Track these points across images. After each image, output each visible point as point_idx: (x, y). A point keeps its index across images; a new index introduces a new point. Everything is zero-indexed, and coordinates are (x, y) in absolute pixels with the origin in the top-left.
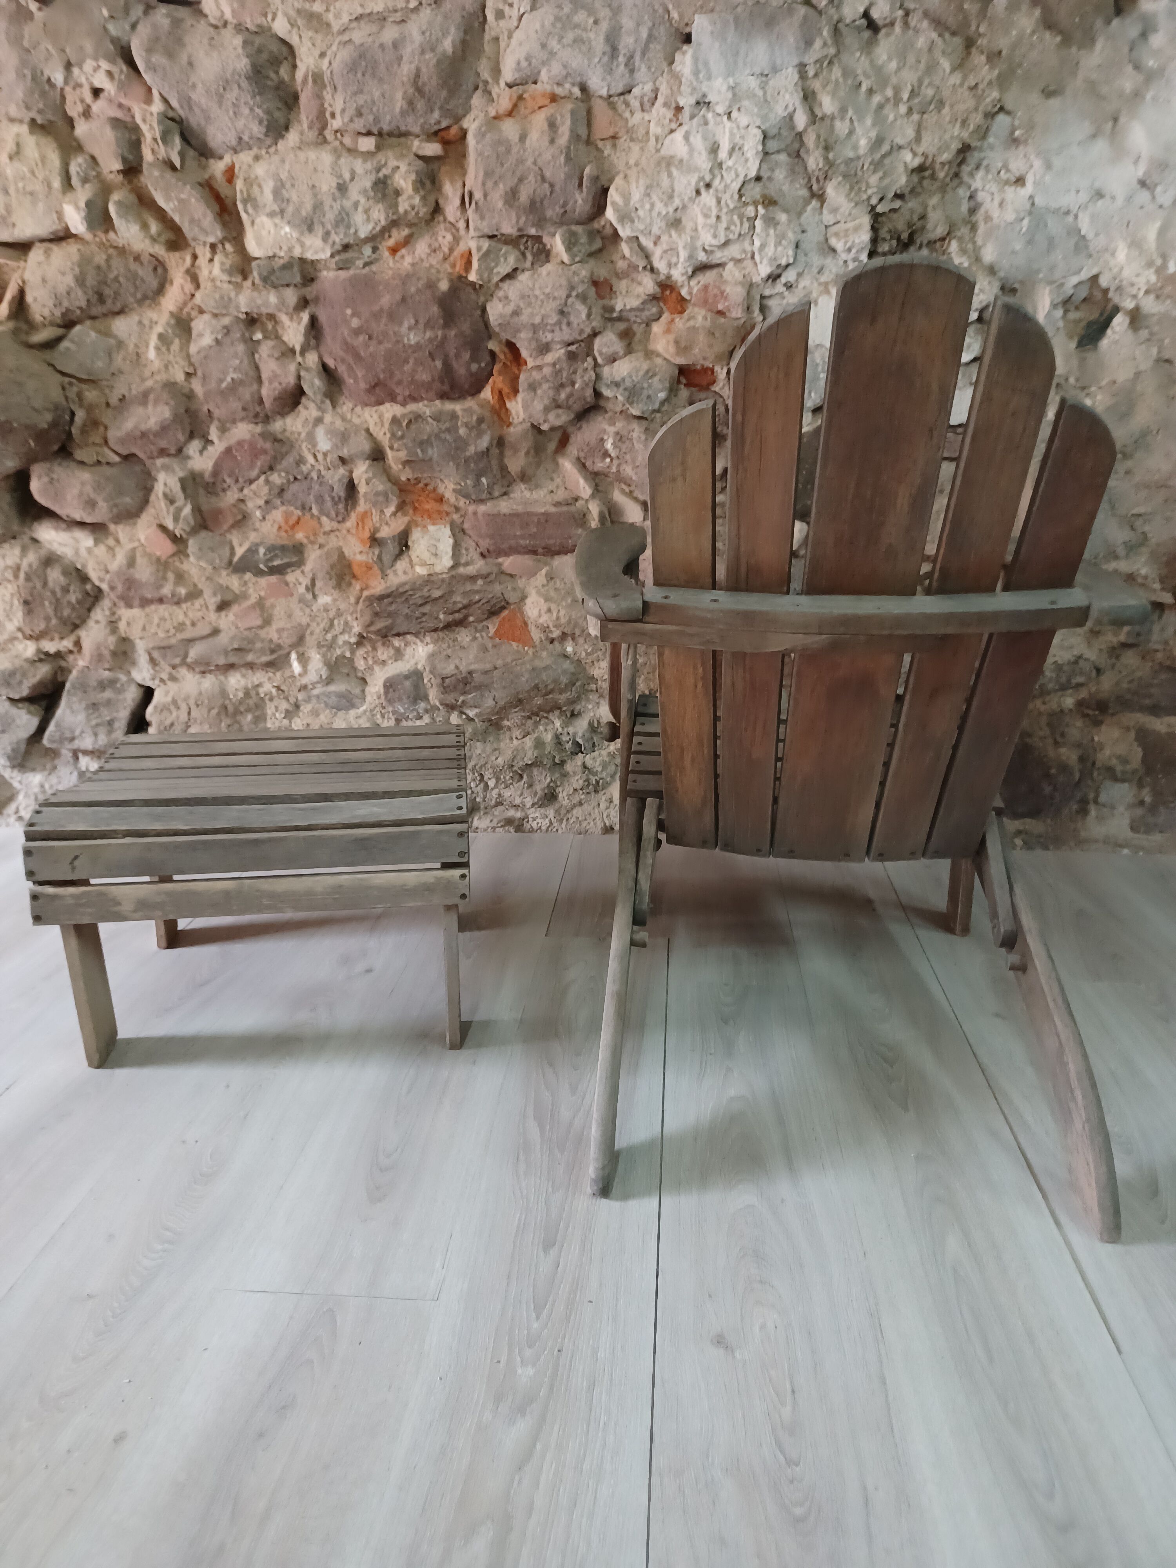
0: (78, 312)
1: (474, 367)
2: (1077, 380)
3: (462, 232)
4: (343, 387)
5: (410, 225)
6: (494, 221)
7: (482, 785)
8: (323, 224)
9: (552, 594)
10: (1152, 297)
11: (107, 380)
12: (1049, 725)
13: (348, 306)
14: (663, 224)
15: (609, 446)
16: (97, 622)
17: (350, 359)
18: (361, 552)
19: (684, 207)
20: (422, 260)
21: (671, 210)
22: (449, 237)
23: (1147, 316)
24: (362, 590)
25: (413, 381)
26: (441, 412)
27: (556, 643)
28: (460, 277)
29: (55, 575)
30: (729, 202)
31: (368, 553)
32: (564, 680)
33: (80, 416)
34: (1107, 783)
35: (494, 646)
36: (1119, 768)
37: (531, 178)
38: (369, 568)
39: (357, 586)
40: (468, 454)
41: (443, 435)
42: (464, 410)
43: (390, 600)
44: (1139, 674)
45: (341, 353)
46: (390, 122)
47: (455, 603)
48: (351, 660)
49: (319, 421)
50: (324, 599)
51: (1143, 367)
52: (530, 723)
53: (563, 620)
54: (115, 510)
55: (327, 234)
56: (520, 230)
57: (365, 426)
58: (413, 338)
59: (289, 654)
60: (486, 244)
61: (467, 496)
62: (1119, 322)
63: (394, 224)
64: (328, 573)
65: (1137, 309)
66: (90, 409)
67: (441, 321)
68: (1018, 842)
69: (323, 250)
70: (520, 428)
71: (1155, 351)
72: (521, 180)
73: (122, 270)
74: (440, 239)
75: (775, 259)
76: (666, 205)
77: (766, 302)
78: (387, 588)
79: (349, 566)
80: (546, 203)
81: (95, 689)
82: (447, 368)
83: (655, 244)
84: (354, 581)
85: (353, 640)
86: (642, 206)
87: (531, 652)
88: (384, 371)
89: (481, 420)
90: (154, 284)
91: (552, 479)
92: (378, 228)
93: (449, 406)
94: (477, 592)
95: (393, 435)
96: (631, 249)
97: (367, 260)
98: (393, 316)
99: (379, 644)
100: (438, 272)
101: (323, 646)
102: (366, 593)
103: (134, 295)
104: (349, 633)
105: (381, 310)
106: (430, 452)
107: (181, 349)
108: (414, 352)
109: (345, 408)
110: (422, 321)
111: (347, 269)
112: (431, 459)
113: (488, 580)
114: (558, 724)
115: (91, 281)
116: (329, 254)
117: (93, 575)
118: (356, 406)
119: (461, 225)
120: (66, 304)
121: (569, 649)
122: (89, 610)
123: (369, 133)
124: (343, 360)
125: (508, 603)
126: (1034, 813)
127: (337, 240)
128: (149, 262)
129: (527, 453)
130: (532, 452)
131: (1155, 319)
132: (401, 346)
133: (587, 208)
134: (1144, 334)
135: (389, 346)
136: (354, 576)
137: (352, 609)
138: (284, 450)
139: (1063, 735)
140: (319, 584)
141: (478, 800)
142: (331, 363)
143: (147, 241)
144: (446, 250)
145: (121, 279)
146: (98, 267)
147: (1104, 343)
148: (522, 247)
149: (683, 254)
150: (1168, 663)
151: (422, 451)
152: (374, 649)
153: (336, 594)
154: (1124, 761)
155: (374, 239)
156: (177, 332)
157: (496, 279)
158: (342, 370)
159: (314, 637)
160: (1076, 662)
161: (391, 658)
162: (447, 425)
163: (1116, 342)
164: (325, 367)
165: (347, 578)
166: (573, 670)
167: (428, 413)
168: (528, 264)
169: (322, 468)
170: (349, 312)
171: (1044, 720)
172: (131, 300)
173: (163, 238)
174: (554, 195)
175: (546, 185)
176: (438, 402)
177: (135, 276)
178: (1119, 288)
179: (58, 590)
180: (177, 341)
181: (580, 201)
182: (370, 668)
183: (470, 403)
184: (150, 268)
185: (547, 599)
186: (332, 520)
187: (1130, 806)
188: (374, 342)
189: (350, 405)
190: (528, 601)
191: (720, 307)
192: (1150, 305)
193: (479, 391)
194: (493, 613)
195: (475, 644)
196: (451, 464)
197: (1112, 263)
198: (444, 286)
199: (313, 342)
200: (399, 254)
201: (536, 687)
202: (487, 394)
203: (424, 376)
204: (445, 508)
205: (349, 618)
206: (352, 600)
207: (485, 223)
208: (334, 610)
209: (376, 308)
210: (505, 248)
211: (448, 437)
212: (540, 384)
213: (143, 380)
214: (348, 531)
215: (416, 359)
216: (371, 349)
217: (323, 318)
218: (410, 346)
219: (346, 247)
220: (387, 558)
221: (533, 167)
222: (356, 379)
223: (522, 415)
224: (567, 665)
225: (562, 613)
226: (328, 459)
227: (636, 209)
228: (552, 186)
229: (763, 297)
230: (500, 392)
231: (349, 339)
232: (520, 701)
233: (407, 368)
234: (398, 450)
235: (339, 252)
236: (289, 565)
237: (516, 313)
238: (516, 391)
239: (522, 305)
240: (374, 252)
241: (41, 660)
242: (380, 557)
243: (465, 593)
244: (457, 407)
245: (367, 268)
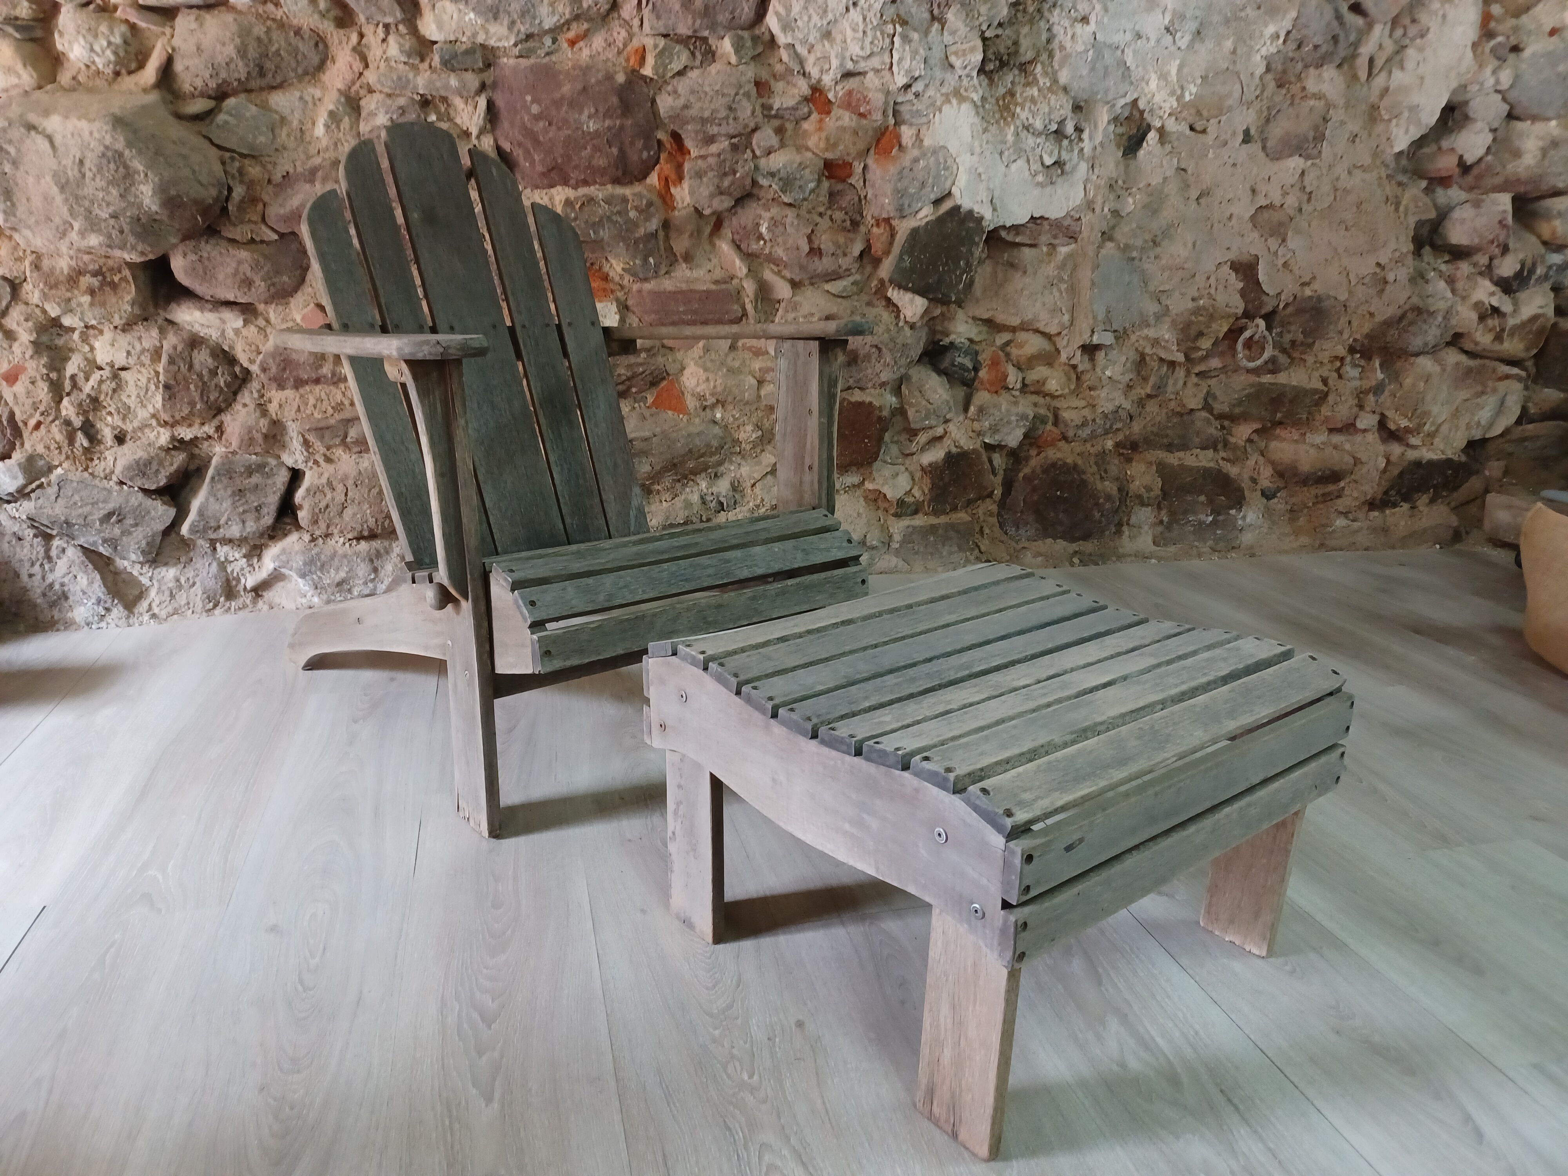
0: (235, 84)
1: (645, 155)
2: (1124, 182)
3: (636, 28)
4: (515, 170)
5: (590, 20)
6: (670, 22)
8: (509, 13)
9: (709, 364)
10: (1173, 118)
11: (269, 156)
12: (1096, 463)
13: (527, 93)
14: (818, 35)
15: (763, 230)
16: (245, 405)
17: (527, 144)
19: (836, 21)
20: (599, 54)
21: (825, 23)
22: (624, 33)
23: (1169, 133)
25: (590, 166)
26: (612, 196)
27: (708, 410)
28: (634, 71)
29: (202, 358)
30: (873, 20)
32: (715, 443)
33: (239, 191)
34: (1136, 508)
35: (652, 415)
36: (1145, 495)
40: (637, 235)
41: (614, 218)
42: (634, 195)
44: (1158, 419)
45: (520, 138)
47: (619, 375)
51: (1168, 174)
52: (678, 485)
53: (719, 389)
54: (272, 290)
55: (513, 23)
56: (695, 31)
58: (592, 126)
60: (662, 42)
61: (634, 275)
62: (1152, 136)
63: (577, 18)
65: (1163, 127)
66: (251, 185)
67: (619, 111)
68: (1076, 560)
69: (507, 38)
70: (684, 212)
71: (1175, 161)
73: (283, 43)
74: (615, 34)
75: (910, 71)
76: (821, 18)
77: (897, 107)
80: (718, 8)
81: (241, 474)
82: (622, 155)
83: (809, 52)
86: (801, 18)
87: (685, 420)
88: (562, 156)
89: (650, 204)
90: (315, 60)
91: (710, 260)
92: (562, 21)
93: (620, 190)
94: (641, 364)
96: (789, 55)
97: (547, 50)
98: (574, 104)
100: (614, 65)
103: (295, 70)
105: (562, 98)
106: (601, 233)
107: (351, 128)
108: (592, 139)
110: (602, 110)
111: (528, 57)
112: (602, 239)
113: (652, 353)
114: (703, 485)
115: (252, 53)
116: (512, 42)
117: (243, 357)
118: (526, 188)
119: (636, 22)
120: (223, 75)
121: (718, 415)
122: (235, 394)
124: (520, 144)
125: (668, 374)
126: (1086, 537)
127: (522, 29)
128: (310, 37)
130: (693, 234)
131: (1175, 136)
132: (580, 132)
133: (752, 15)
134: (1168, 147)
135: (569, 132)
139: (1106, 471)
142: (506, 146)
143: (316, 16)
144: (621, 46)
145: (282, 52)
146: (259, 40)
147: (1141, 153)
148: (692, 48)
149: (835, 63)
150: (1179, 409)
151: (595, 232)
154: (1149, 489)
155: (555, 32)
156: (348, 110)
157: (670, 74)
158: (518, 154)
160: (1117, 412)
162: (618, 208)
163: (1150, 153)
164: (499, 150)
166: (721, 434)
167: (600, 196)
168: (698, 63)
170: (529, 98)
171: (1092, 460)
172: (292, 74)
173: (333, 13)
174: (725, 2)
176: (609, 187)
177: (296, 50)
178: (1151, 110)
179: (205, 372)
180: (346, 119)
181: (746, 9)
183: (638, 188)
184: (312, 43)
185: (706, 370)
187: (1154, 525)
188: (554, 128)
190: (687, 372)
191: (862, 110)
192: (1171, 125)
193: (645, 177)
194: (653, 384)
195: (634, 414)
196: (621, 244)
197: (1146, 91)
198: (621, 78)
199: (488, 126)
200: (577, 46)
201: (690, 451)
202: (653, 179)
203: (600, 161)
204: (612, 286)
207: (661, 23)
209: (557, 95)
210: (678, 48)
211: (619, 219)
212: (706, 173)
213: (309, 157)
215: (594, 145)
216: (551, 135)
217: (500, 103)
218: (589, 133)
219: (529, 37)
222: (533, 163)
223: (688, 199)
224: (717, 430)
225: (719, 381)
227: (796, 20)
229: (895, 103)
230: (666, 179)
231: (528, 124)
232: (675, 465)
233: (584, 153)
235: (521, 41)
237: (686, 107)
238: (681, 178)
239: (692, 100)
240: (554, 43)
241: (175, 448)
243: (629, 366)
244: (626, 191)
245: (547, 58)
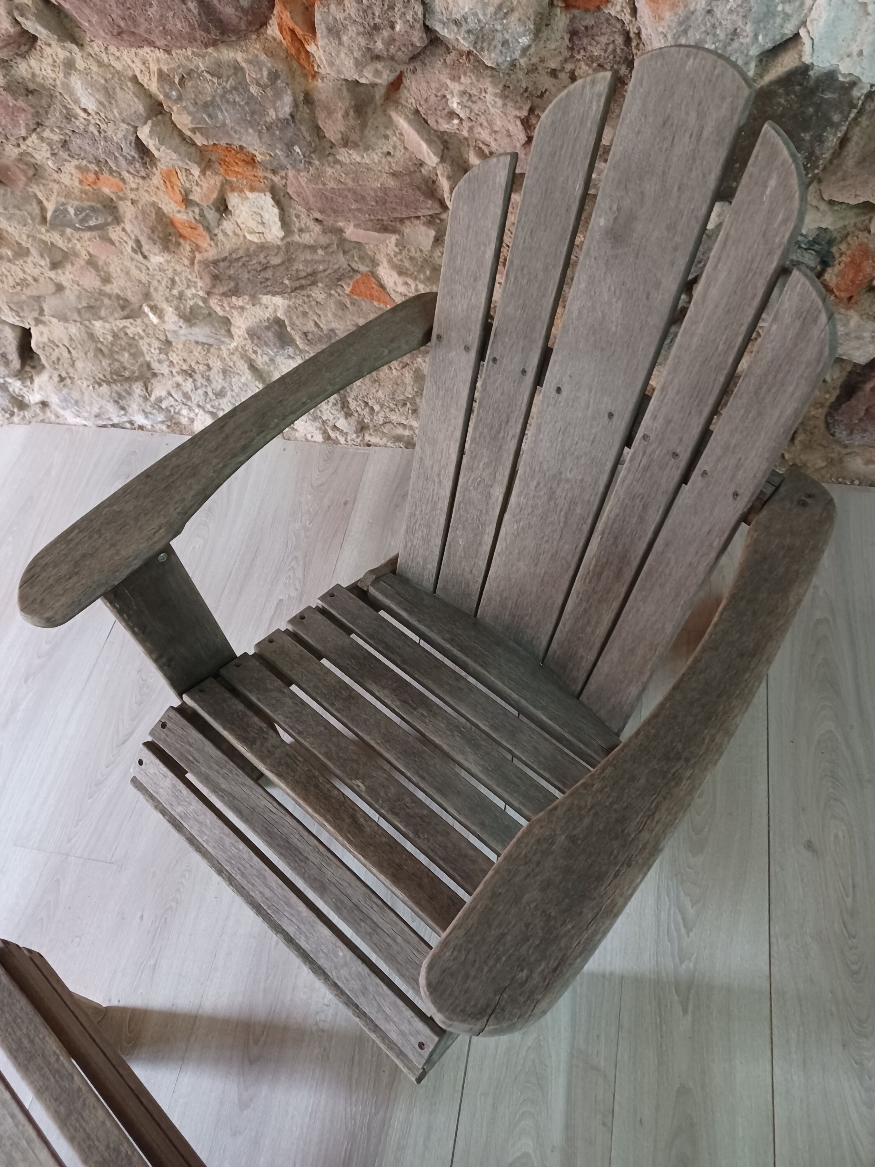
4: (80, 25)
7: (367, 410)
9: (407, 264)
15: (454, 104)
18: (179, 210)
24: (193, 252)
26: (218, 64)
31: (187, 213)
38: (194, 228)
39: (187, 247)
40: (269, 120)
43: (226, 264)
47: (297, 270)
48: (208, 307)
49: (69, 66)
50: (157, 260)
57: (130, 73)
59: (141, 307)
70: (330, 83)
78: (220, 251)
79: (172, 223)
82: (208, 11)
84: (182, 242)
85: (201, 292)
88: (123, 17)
89: (274, 76)
91: (386, 137)
93: (226, 54)
94: (320, 262)
95: (167, 96)
99: (230, 297)
101: (172, 300)
102: (199, 256)
104: (195, 287)
106: (220, 116)
109: (95, 48)
112: (224, 124)
113: (330, 250)
118: (109, 45)
125: (357, 270)
129: (346, 115)
130: (352, 113)
136: (181, 236)
137: (189, 270)
140: (145, 246)
141: (366, 421)
151: (210, 116)
152: (227, 298)
153: (167, 256)
158: (68, 7)
159: (160, 292)
161: (247, 304)
162: (231, 82)
165: (173, 239)
167: (202, 67)
169: (99, 122)
176: (209, 50)
182: (229, 314)
183: (255, 48)
185: (402, 275)
186: (135, 176)
189: (102, 44)
190: (381, 270)
193: (262, 29)
194: (344, 277)
195: (332, 300)
196: (250, 131)
202: (274, 31)
203: (178, 25)
205: (190, 277)
206: (186, 262)
208: (170, 269)
211: (238, 98)
212: (345, 27)
214: (158, 188)
220: (211, 217)
222: (91, 24)
223: (327, 69)
230: (292, 31)
236: (106, 224)
238: (313, 36)
242: (201, 218)
243: (306, 262)
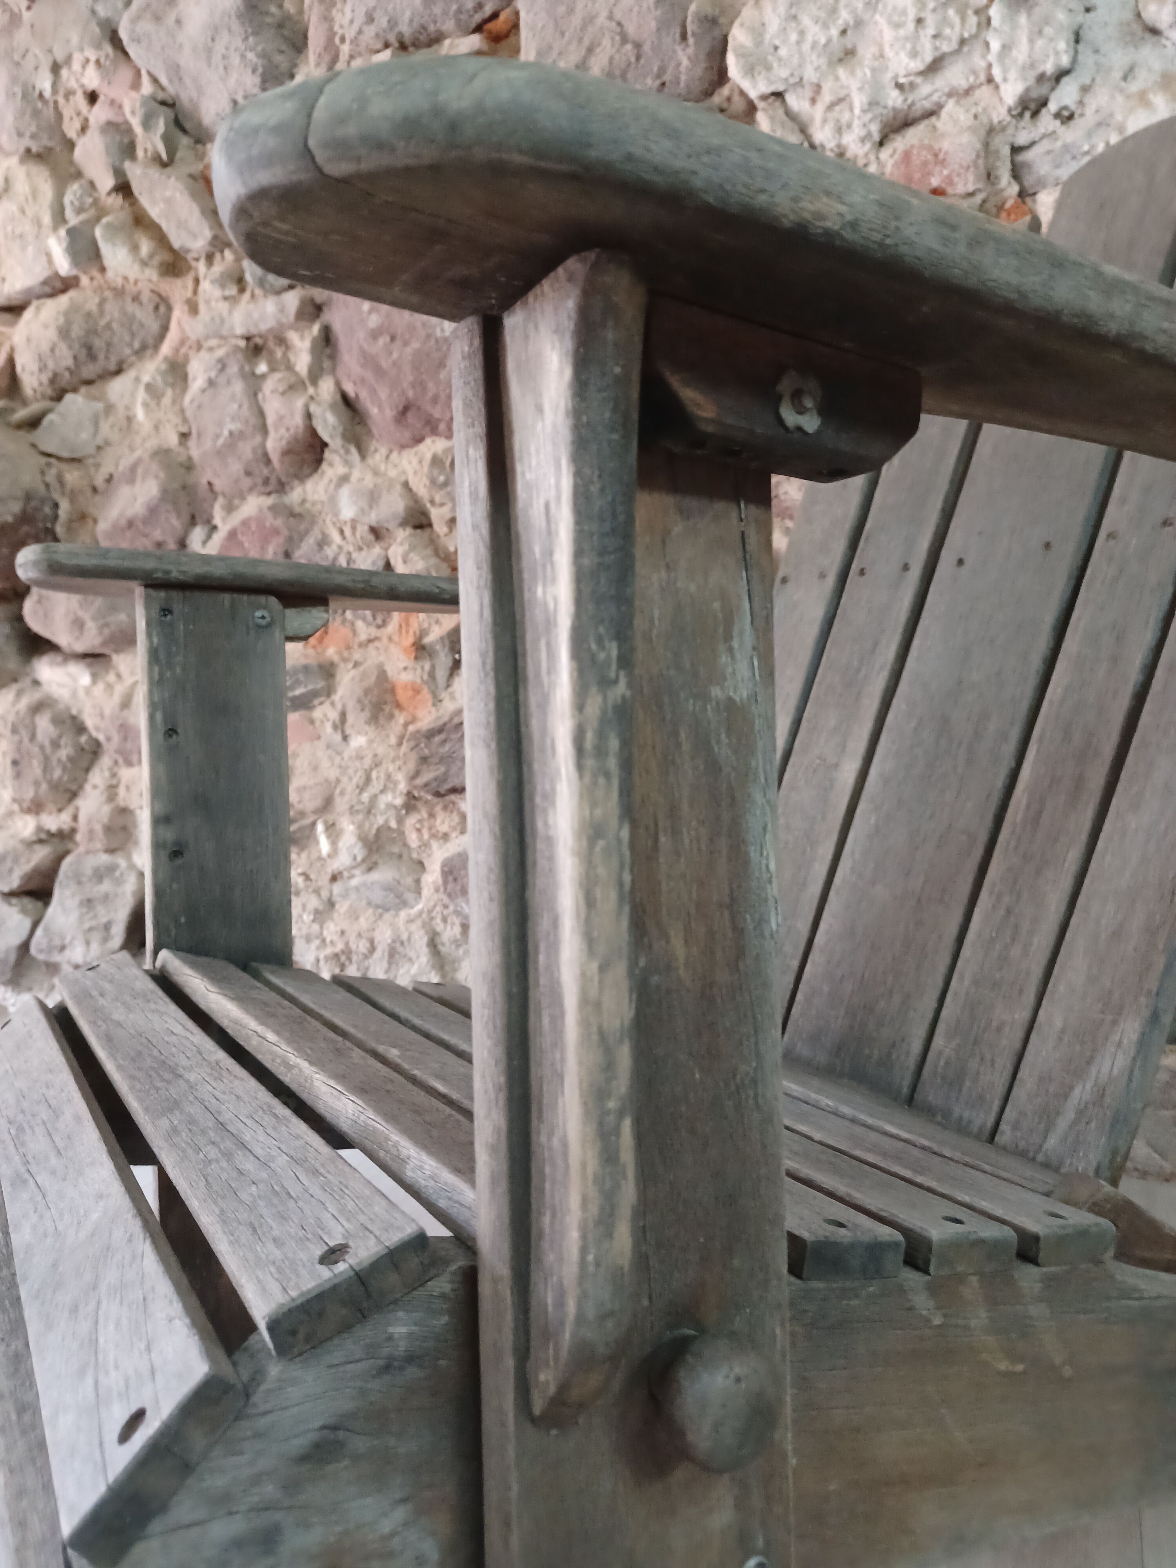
0: (67, 375)
4: (369, 422)
11: (94, 457)
14: (823, 61)
16: (95, 787)
17: (369, 375)
18: (405, 668)
19: (859, 23)
21: (834, 32)
24: (406, 725)
29: (44, 724)
31: (415, 669)
33: (65, 507)
37: (606, 42)
38: (417, 691)
39: (401, 718)
43: (442, 736)
46: (411, 21)
48: (401, 833)
49: (344, 479)
50: (358, 741)
54: (106, 631)
57: (403, 478)
59: (314, 824)
64: (359, 701)
66: (73, 497)
72: (590, 50)
73: (116, 315)
75: (1032, 66)
76: (825, 26)
77: (1022, 157)
78: (439, 718)
79: (393, 691)
81: (90, 880)
83: (813, 101)
84: (396, 712)
85: (399, 801)
86: (784, 41)
90: (154, 327)
95: (433, 481)
96: (772, 119)
99: (438, 809)
101: (358, 812)
102: (411, 728)
103: (130, 345)
104: (394, 791)
107: (174, 402)
109: (378, 457)
115: (77, 331)
117: (90, 722)
118: (391, 451)
120: (51, 365)
122: (87, 770)
123: (387, 45)
124: (363, 381)
128: (150, 300)
132: (432, 342)
133: (699, 71)
136: (398, 706)
137: (392, 754)
138: (303, 527)
140: (350, 719)
142: (350, 389)
143: (136, 267)
145: (115, 326)
146: (89, 314)
149: (859, 100)
152: (432, 815)
153: (372, 733)
156: (170, 380)
158: (364, 395)
159: (346, 798)
161: (454, 829)
164: (346, 400)
165: (387, 708)
169: (351, 548)
172: (127, 351)
173: (157, 260)
174: (642, 61)
175: (629, 47)
177: (132, 319)
179: (47, 744)
180: (169, 392)
181: (685, 62)
182: (425, 845)
184: (151, 308)
186: (369, 624)
188: (398, 343)
189: (383, 451)
191: (935, 182)
199: (327, 364)
205: (391, 768)
206: (393, 740)
208: (370, 756)
213: (132, 449)
214: (390, 639)
216: (395, 355)
217: (338, 327)
220: (441, 674)
221: (607, 23)
222: (380, 407)
226: (358, 535)
227: (776, 48)
228: (638, 46)
229: (1016, 150)
231: (366, 347)
234: (442, 505)
236: (315, 694)
241: (41, 841)
242: (432, 675)
